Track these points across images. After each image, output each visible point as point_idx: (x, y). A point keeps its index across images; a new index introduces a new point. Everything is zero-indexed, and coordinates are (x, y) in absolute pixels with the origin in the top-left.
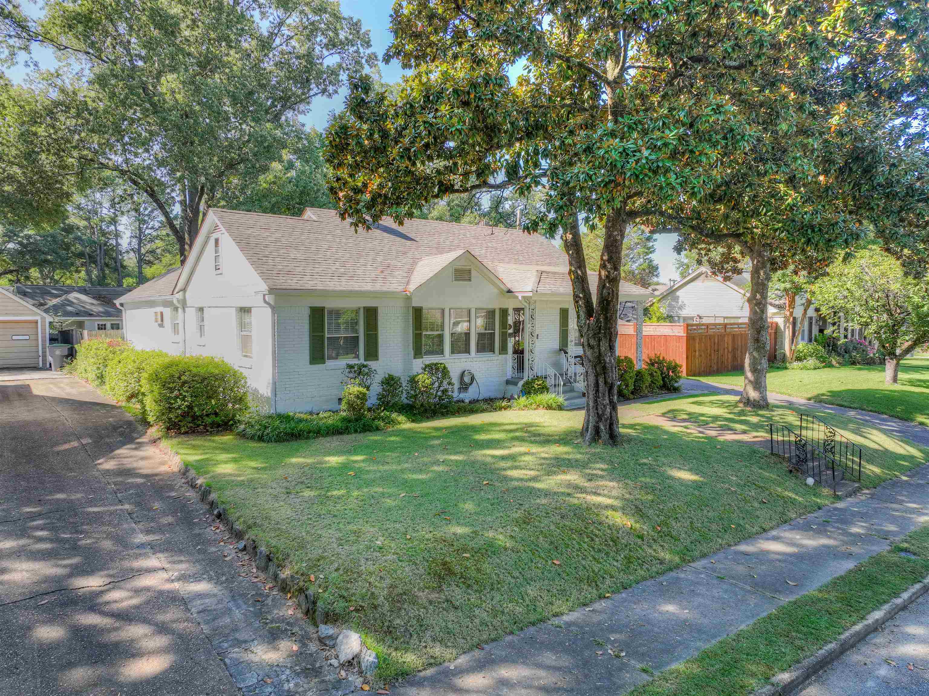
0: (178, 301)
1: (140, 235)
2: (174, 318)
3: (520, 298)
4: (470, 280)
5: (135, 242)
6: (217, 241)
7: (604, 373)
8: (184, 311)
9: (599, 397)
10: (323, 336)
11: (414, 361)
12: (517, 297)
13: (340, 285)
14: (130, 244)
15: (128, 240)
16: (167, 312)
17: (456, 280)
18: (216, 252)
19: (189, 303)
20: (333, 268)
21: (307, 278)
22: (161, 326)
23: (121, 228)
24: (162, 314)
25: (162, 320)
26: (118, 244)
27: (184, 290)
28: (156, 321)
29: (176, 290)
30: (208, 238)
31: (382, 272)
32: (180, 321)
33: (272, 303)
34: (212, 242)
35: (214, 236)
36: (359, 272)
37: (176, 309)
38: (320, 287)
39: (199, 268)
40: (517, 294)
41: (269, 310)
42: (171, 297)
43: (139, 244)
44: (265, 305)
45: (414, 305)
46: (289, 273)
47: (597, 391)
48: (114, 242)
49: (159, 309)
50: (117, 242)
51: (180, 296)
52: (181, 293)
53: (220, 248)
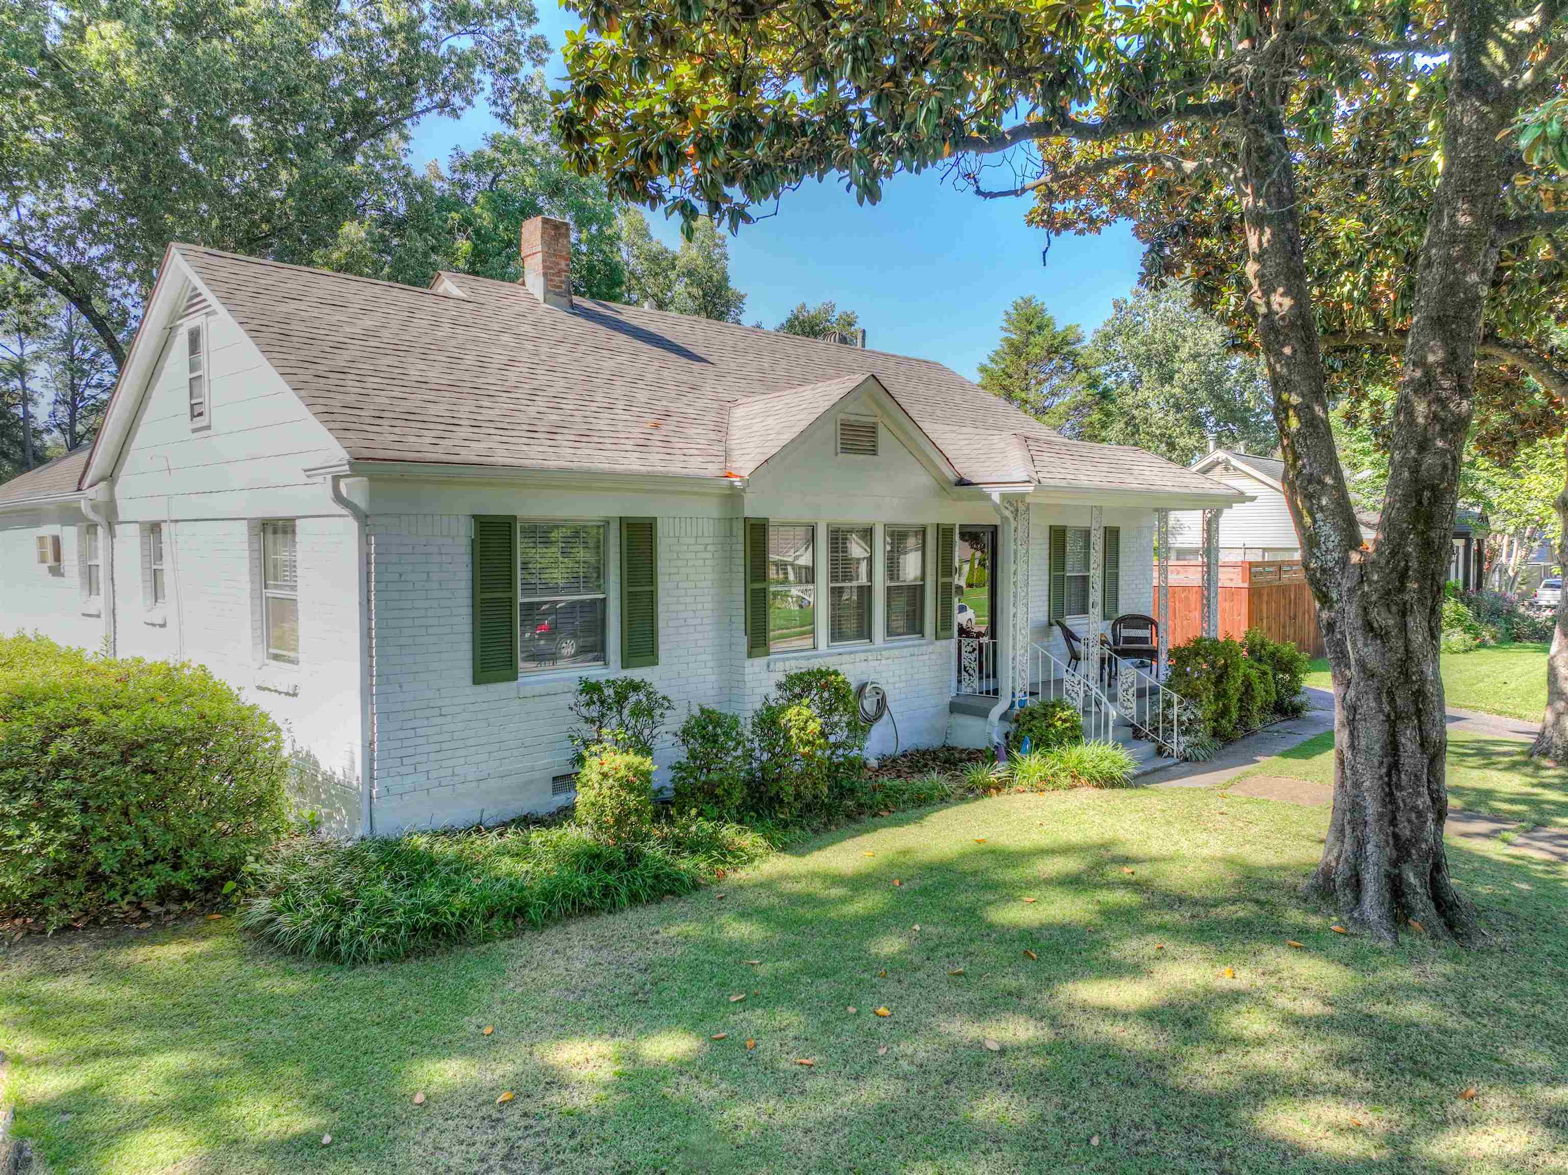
0: (95, 508)
1: (74, 399)
2: (86, 554)
3: (996, 498)
4: (874, 452)
5: (63, 412)
6: (194, 338)
7: (1419, 712)
8: (112, 533)
9: (1399, 787)
10: (511, 601)
11: (748, 663)
12: (988, 497)
13: (559, 457)
14: (53, 414)
15: (51, 408)
16: (70, 536)
17: (845, 450)
18: (193, 368)
19: (125, 510)
20: (532, 411)
21: (464, 432)
22: (56, 571)
23: (33, 385)
24: (56, 541)
25: (57, 557)
26: (28, 416)
27: (110, 477)
28: (43, 561)
29: (88, 481)
30: (170, 331)
31: (656, 426)
32: (101, 560)
33: (360, 500)
34: (181, 341)
35: (186, 325)
36: (602, 424)
37: (92, 528)
38: (501, 457)
39: (148, 417)
40: (987, 489)
41: (351, 525)
42: (77, 496)
43: (72, 416)
44: (339, 509)
45: (748, 513)
46: (408, 416)
47: (1394, 767)
48: (19, 411)
49: (49, 530)
50: (26, 412)
51: (98, 493)
52: (102, 485)
53: (203, 357)
